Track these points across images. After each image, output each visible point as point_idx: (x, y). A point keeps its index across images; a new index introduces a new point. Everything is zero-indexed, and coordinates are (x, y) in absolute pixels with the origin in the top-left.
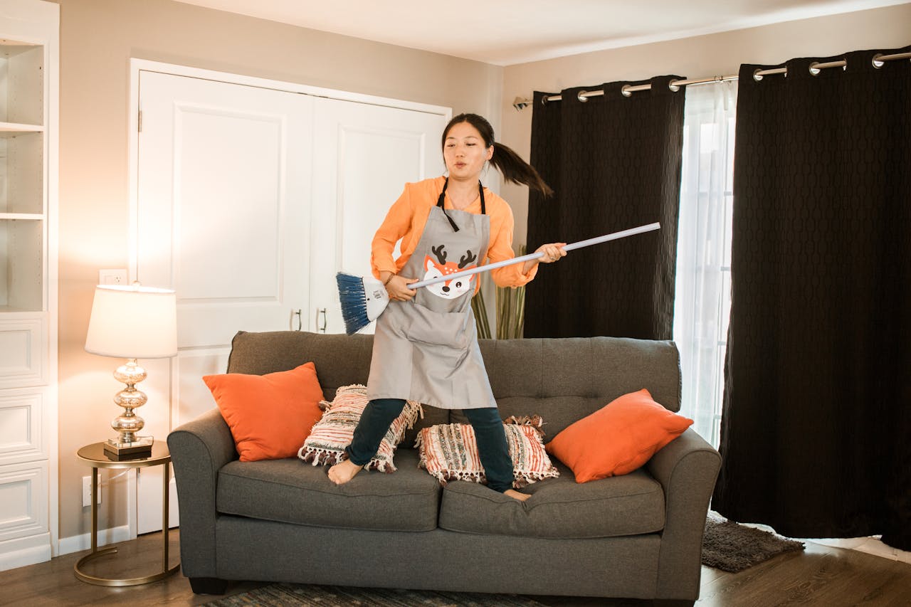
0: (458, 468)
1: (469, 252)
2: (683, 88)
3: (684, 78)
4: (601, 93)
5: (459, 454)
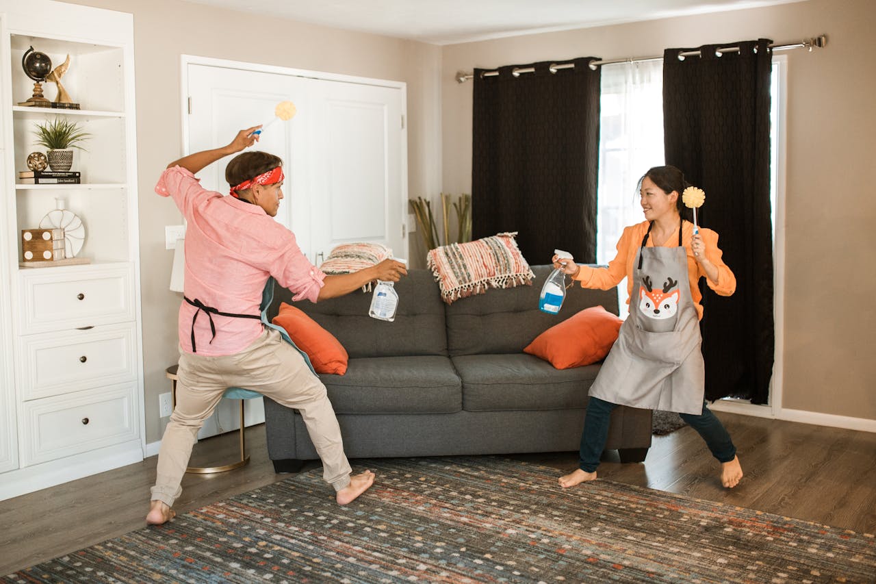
0: (466, 282)
1: (669, 279)
2: (599, 67)
3: (600, 59)
4: (532, 70)
5: (465, 273)
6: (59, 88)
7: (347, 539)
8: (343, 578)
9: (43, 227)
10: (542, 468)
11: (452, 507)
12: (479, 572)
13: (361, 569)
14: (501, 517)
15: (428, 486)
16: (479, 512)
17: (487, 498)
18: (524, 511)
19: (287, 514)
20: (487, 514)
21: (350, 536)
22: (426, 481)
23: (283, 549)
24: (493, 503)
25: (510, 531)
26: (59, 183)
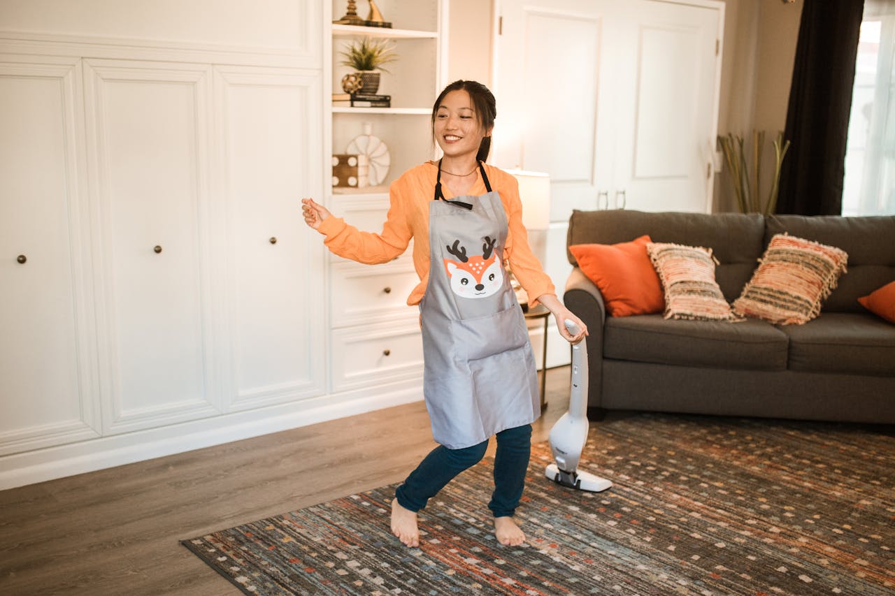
1: (487, 238)
6: (371, 5)
7: (686, 493)
8: (693, 532)
9: (350, 152)
10: (883, 438)
11: (790, 470)
12: (840, 542)
13: (709, 525)
14: (850, 487)
15: (757, 447)
16: (823, 478)
17: (828, 464)
18: (873, 482)
19: (612, 461)
20: (834, 482)
21: (686, 490)
22: (753, 440)
23: (620, 497)
24: (836, 471)
25: (864, 502)
26: (372, 107)
